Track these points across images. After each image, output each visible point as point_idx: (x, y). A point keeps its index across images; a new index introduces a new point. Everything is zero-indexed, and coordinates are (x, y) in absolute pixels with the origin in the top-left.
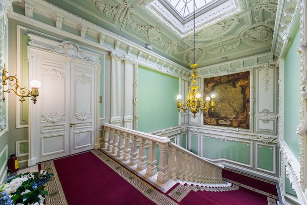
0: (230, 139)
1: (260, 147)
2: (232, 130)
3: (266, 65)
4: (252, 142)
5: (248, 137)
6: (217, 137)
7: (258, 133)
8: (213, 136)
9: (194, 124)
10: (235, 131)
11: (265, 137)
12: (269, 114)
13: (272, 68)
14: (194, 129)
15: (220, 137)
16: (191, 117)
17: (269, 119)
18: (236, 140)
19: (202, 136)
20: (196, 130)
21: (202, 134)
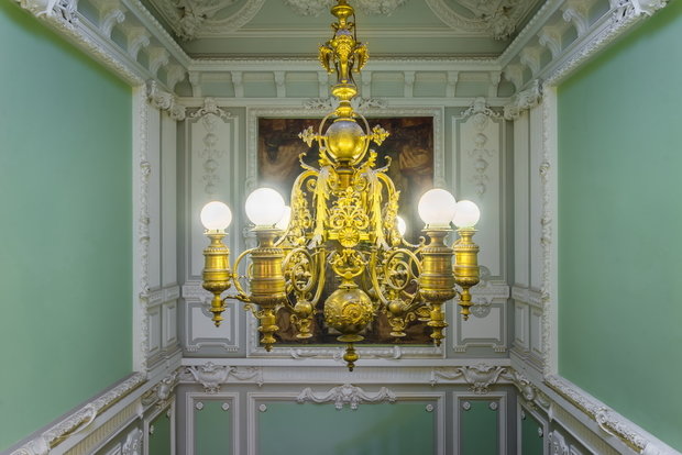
0: (372, 396)
1: (467, 405)
2: (378, 356)
3: (479, 104)
4: (440, 394)
5: (430, 378)
6: (320, 396)
7: (458, 355)
8: (301, 396)
9: (213, 350)
10: (390, 357)
11: (481, 369)
12: (489, 285)
13: (494, 121)
14: (215, 371)
15: (333, 391)
16: (197, 312)
17: (489, 301)
18: (393, 395)
19: (251, 404)
20: (222, 376)
21: (252, 395)
